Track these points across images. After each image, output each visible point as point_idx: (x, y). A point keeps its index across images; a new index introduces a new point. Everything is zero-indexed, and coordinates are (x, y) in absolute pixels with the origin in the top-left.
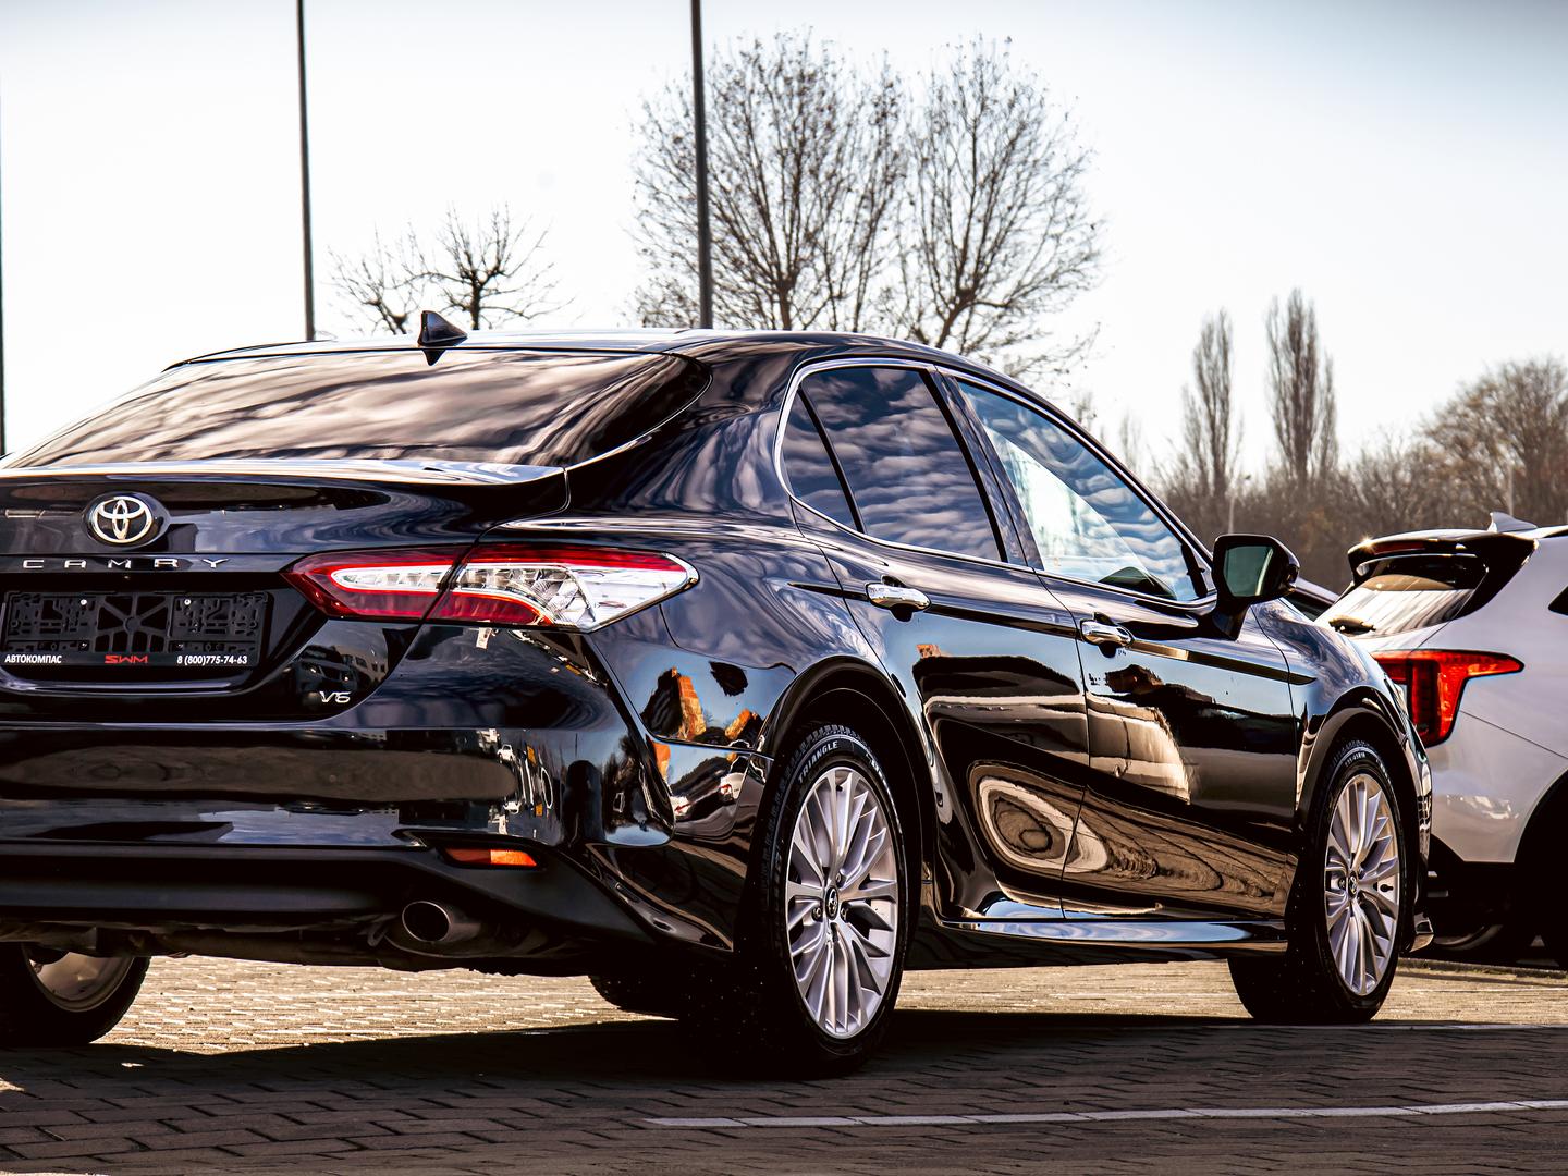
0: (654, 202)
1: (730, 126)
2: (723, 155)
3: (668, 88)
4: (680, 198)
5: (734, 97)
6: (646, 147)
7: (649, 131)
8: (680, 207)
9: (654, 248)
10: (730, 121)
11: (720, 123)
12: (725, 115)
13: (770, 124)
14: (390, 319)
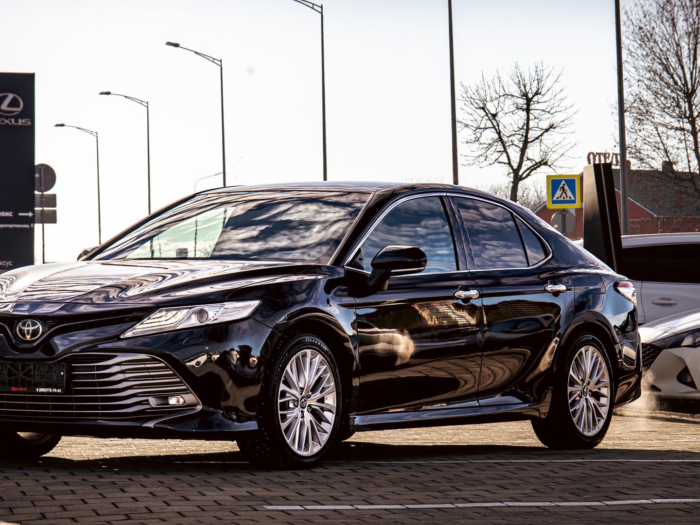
0: (630, 57)
1: (664, 22)
2: (661, 34)
3: (636, 5)
4: (642, 54)
5: (666, 8)
6: (626, 32)
7: (627, 24)
8: (641, 59)
9: (630, 78)
10: (665, 19)
11: (660, 20)
12: (662, 17)
13: (683, 20)
14: (490, 116)
